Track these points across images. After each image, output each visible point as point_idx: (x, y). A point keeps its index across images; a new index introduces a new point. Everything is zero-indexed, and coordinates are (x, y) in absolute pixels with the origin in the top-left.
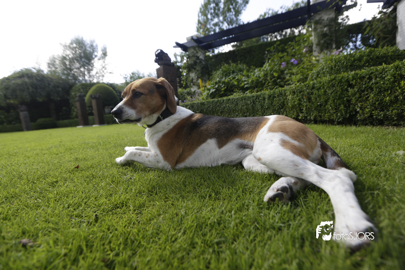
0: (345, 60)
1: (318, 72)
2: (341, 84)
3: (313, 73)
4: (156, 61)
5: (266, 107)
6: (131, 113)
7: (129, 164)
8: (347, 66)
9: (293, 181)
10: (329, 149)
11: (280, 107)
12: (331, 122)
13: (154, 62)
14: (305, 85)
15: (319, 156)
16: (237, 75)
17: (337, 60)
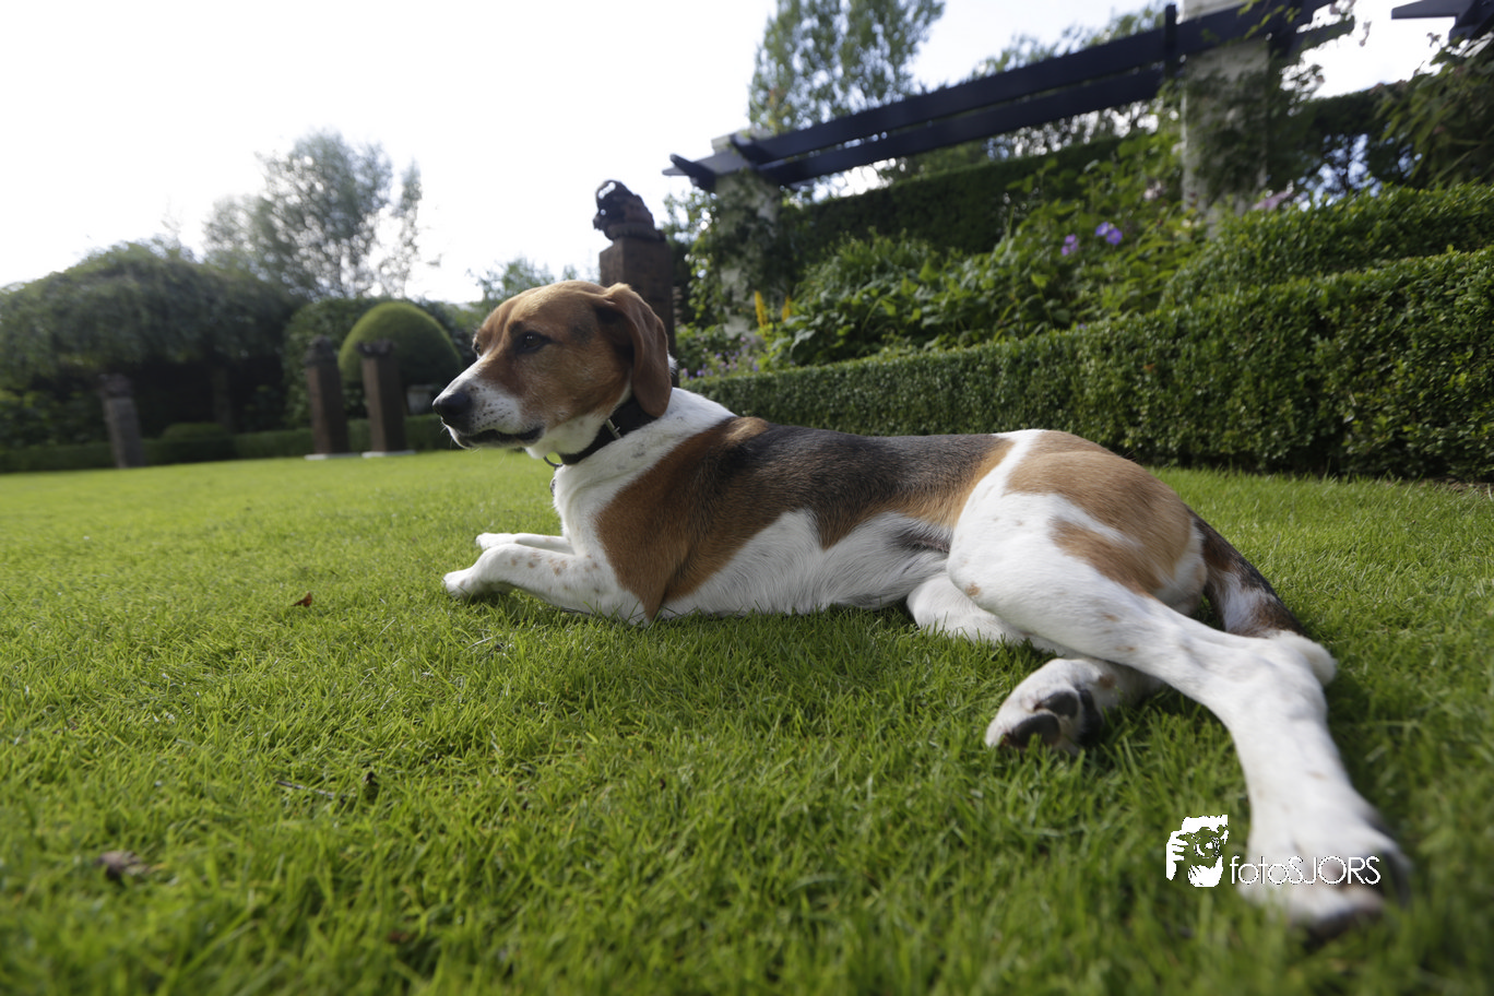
0: (1303, 232)
1: (1200, 273)
2: (1284, 320)
3: (1183, 279)
4: (599, 223)
5: (999, 399)
6: (504, 407)
7: (491, 595)
8: (1311, 254)
9: (1096, 672)
10: (1233, 562)
11: (1051, 402)
12: (1245, 462)
13: (592, 225)
14: (1150, 323)
15: (1197, 587)
16: (894, 280)
17: (1273, 231)
